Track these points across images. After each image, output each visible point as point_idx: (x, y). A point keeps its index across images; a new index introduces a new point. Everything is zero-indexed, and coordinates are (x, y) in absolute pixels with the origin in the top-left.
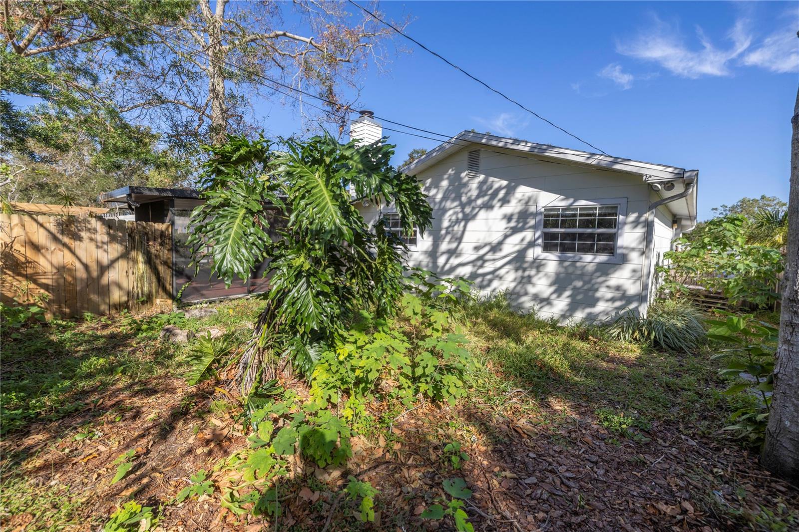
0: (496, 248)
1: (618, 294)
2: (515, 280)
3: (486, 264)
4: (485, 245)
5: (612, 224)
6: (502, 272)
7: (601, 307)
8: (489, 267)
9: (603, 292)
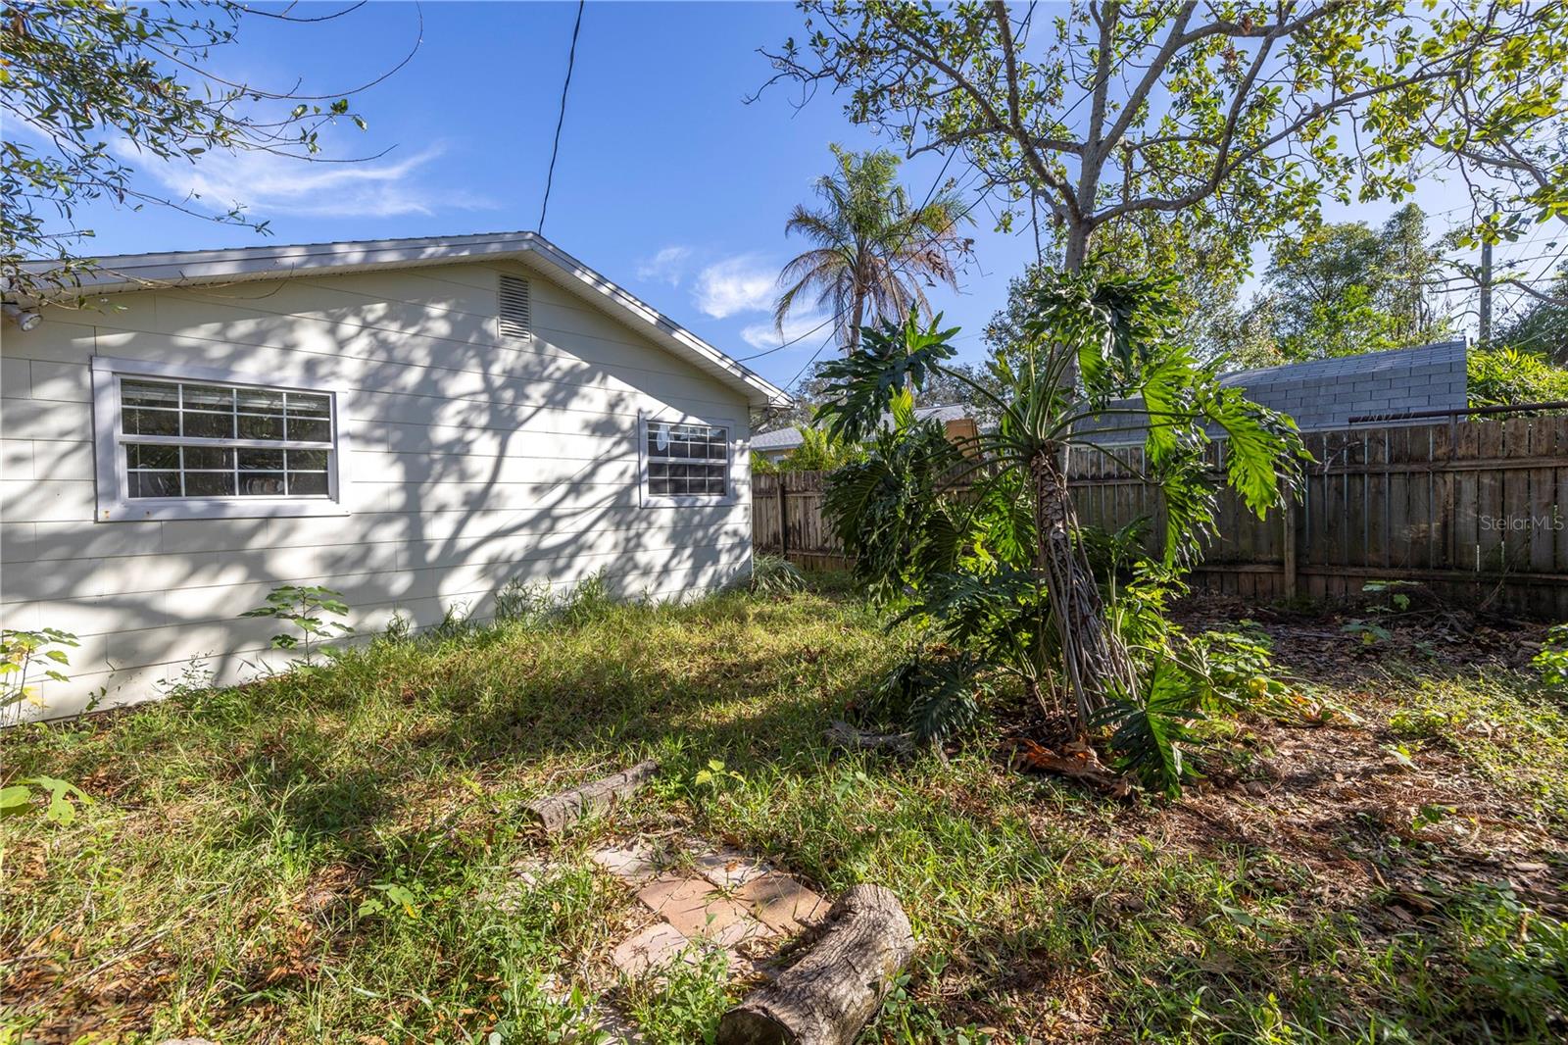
0: (577, 487)
1: (736, 540)
2: (615, 546)
3: (561, 525)
4: (558, 482)
5: (721, 454)
6: (591, 536)
7: (724, 559)
8: (566, 531)
9: (724, 542)
